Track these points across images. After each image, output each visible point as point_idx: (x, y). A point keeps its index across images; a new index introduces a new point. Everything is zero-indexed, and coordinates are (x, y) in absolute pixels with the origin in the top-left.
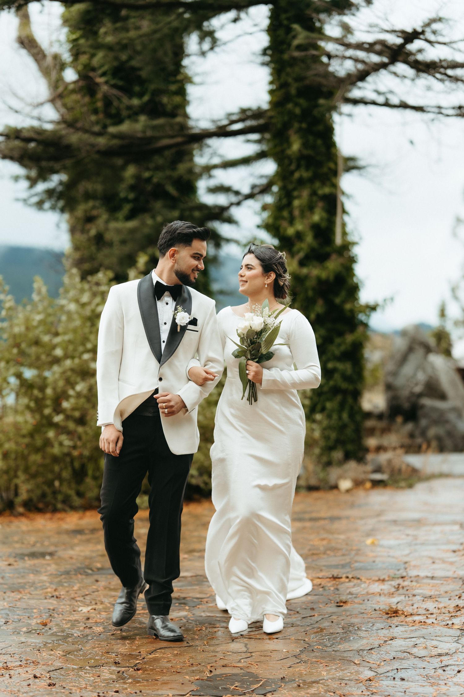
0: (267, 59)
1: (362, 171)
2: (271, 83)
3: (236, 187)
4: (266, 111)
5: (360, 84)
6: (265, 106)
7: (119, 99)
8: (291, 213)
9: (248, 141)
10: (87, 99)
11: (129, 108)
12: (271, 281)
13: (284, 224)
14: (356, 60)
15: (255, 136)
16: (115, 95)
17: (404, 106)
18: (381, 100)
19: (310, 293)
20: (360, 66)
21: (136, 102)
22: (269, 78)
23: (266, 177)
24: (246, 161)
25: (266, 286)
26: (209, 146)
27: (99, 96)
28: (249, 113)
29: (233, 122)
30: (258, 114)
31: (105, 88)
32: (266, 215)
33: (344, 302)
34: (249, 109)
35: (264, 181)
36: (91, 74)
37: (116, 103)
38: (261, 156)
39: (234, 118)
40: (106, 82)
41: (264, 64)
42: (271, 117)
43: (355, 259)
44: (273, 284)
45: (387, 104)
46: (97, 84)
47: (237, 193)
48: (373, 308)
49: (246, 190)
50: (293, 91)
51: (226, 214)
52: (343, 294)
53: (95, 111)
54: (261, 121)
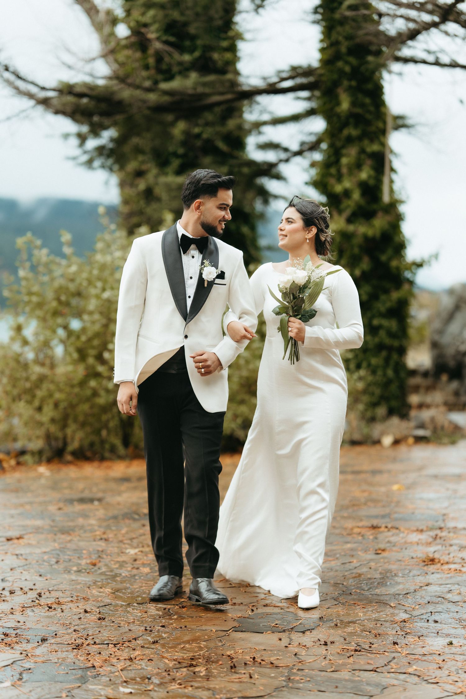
0: (319, 17)
1: (411, 129)
2: (322, 41)
3: (285, 143)
4: (316, 69)
5: (410, 43)
6: (315, 64)
7: (170, 54)
8: (339, 171)
9: (298, 98)
10: (138, 55)
11: (180, 63)
12: (312, 236)
13: (332, 181)
14: (408, 19)
15: (305, 94)
16: (167, 52)
17: (454, 65)
18: (431, 59)
19: (356, 251)
20: (412, 25)
21: (187, 58)
22: (320, 36)
23: (316, 134)
24: (295, 118)
25: (308, 241)
26: (258, 103)
27: (151, 51)
28: (299, 71)
29: (283, 79)
30: (308, 72)
31: (158, 45)
32: (314, 172)
33: (390, 259)
34: (300, 67)
35: (313, 139)
36: (143, 30)
37: (167, 59)
38: (310, 113)
39: (284, 75)
40: (158, 39)
41: (315, 22)
42: (321, 75)
43: (402, 217)
44: (314, 239)
45: (437, 63)
46: (149, 40)
47: (286, 150)
48: (420, 265)
49: (295, 147)
50: (343, 49)
51: (274, 171)
52: (390, 252)
53: (147, 67)
54: (311, 79)
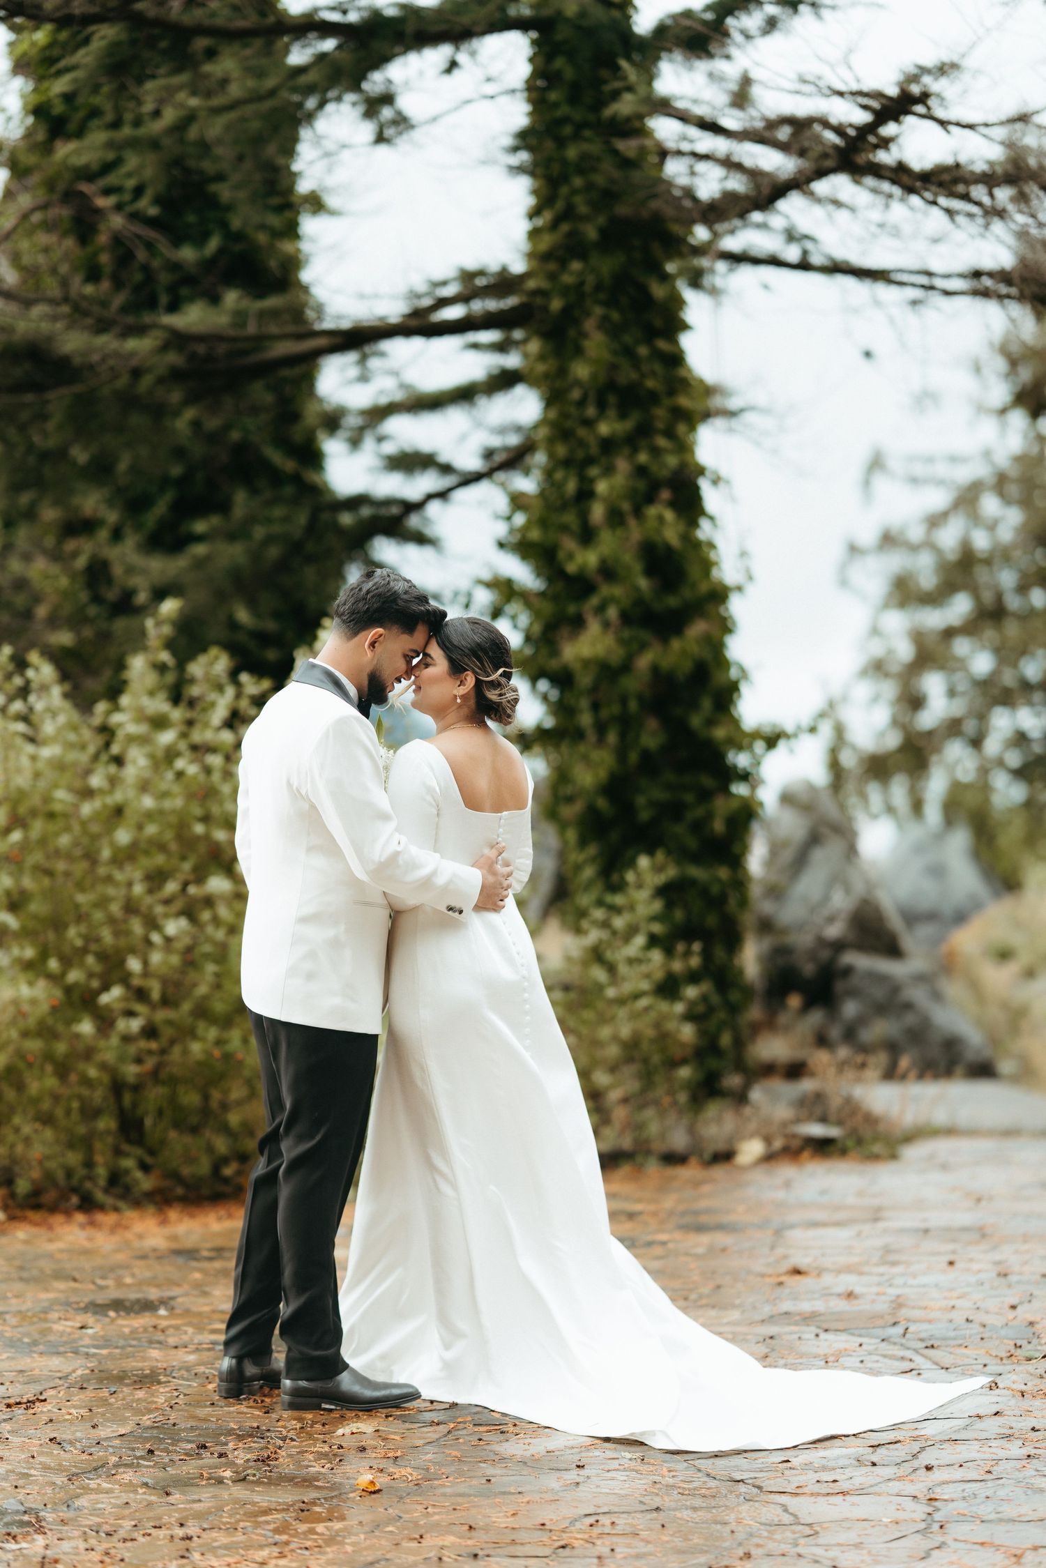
0: (524, 157)
1: (734, 423)
2: (534, 214)
3: (446, 455)
4: (522, 278)
5: (756, 216)
6: (518, 266)
7: (150, 246)
8: (584, 516)
9: (475, 346)
10: (70, 243)
11: (175, 267)
12: (466, 691)
13: (569, 544)
14: (730, 164)
15: (489, 336)
16: (139, 237)
18: (792, 253)
19: (633, 705)
20: (737, 184)
21: (187, 254)
22: (530, 201)
23: (518, 429)
24: (465, 395)
25: (459, 701)
26: (382, 354)
27: (103, 238)
28: (480, 282)
29: (443, 302)
30: (504, 283)
31: (117, 221)
32: (520, 519)
34: (481, 273)
35: (513, 440)
36: (85, 187)
37: (141, 255)
38: (503, 381)
39: (450, 291)
40: (119, 207)
41: (519, 170)
42: (538, 292)
43: (729, 625)
45: (804, 265)
46: (98, 211)
47: (446, 469)
48: (772, 740)
50: (591, 233)
51: (414, 521)
53: (93, 275)
54: (511, 302)
